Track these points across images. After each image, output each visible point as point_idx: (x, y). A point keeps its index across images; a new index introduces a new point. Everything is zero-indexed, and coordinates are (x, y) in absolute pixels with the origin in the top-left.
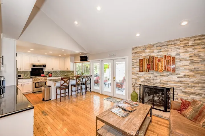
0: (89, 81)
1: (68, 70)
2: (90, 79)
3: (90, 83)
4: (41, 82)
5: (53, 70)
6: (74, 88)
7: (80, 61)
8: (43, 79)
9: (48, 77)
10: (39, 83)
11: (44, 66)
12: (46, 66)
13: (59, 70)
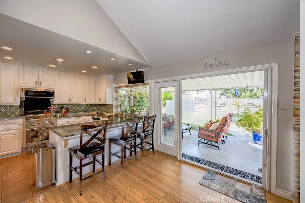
0: (150, 128)
1: (101, 102)
3: (152, 133)
4: (41, 130)
5: (71, 103)
10: (36, 131)
13: (84, 103)
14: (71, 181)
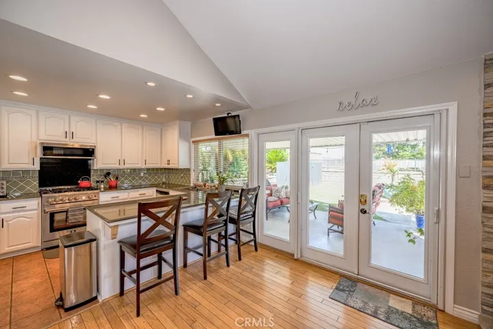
0: (248, 209)
1: (171, 166)
2: (253, 201)
3: (254, 215)
4: (75, 211)
5: (122, 167)
6: (195, 240)
7: (214, 136)
8: (84, 198)
9: (106, 189)
10: (67, 212)
11: (89, 152)
12: (97, 152)
13: (144, 166)
14: (122, 293)
